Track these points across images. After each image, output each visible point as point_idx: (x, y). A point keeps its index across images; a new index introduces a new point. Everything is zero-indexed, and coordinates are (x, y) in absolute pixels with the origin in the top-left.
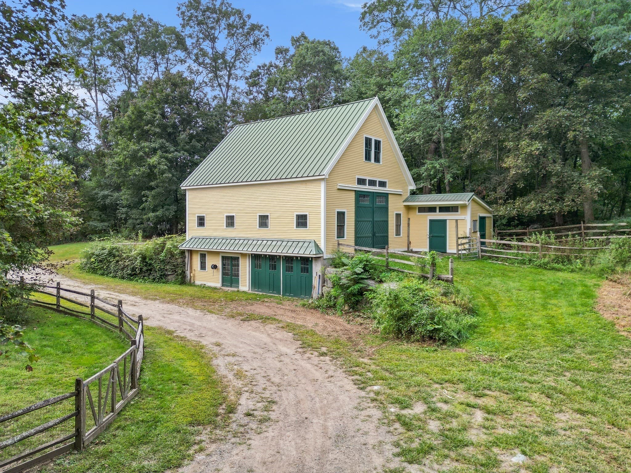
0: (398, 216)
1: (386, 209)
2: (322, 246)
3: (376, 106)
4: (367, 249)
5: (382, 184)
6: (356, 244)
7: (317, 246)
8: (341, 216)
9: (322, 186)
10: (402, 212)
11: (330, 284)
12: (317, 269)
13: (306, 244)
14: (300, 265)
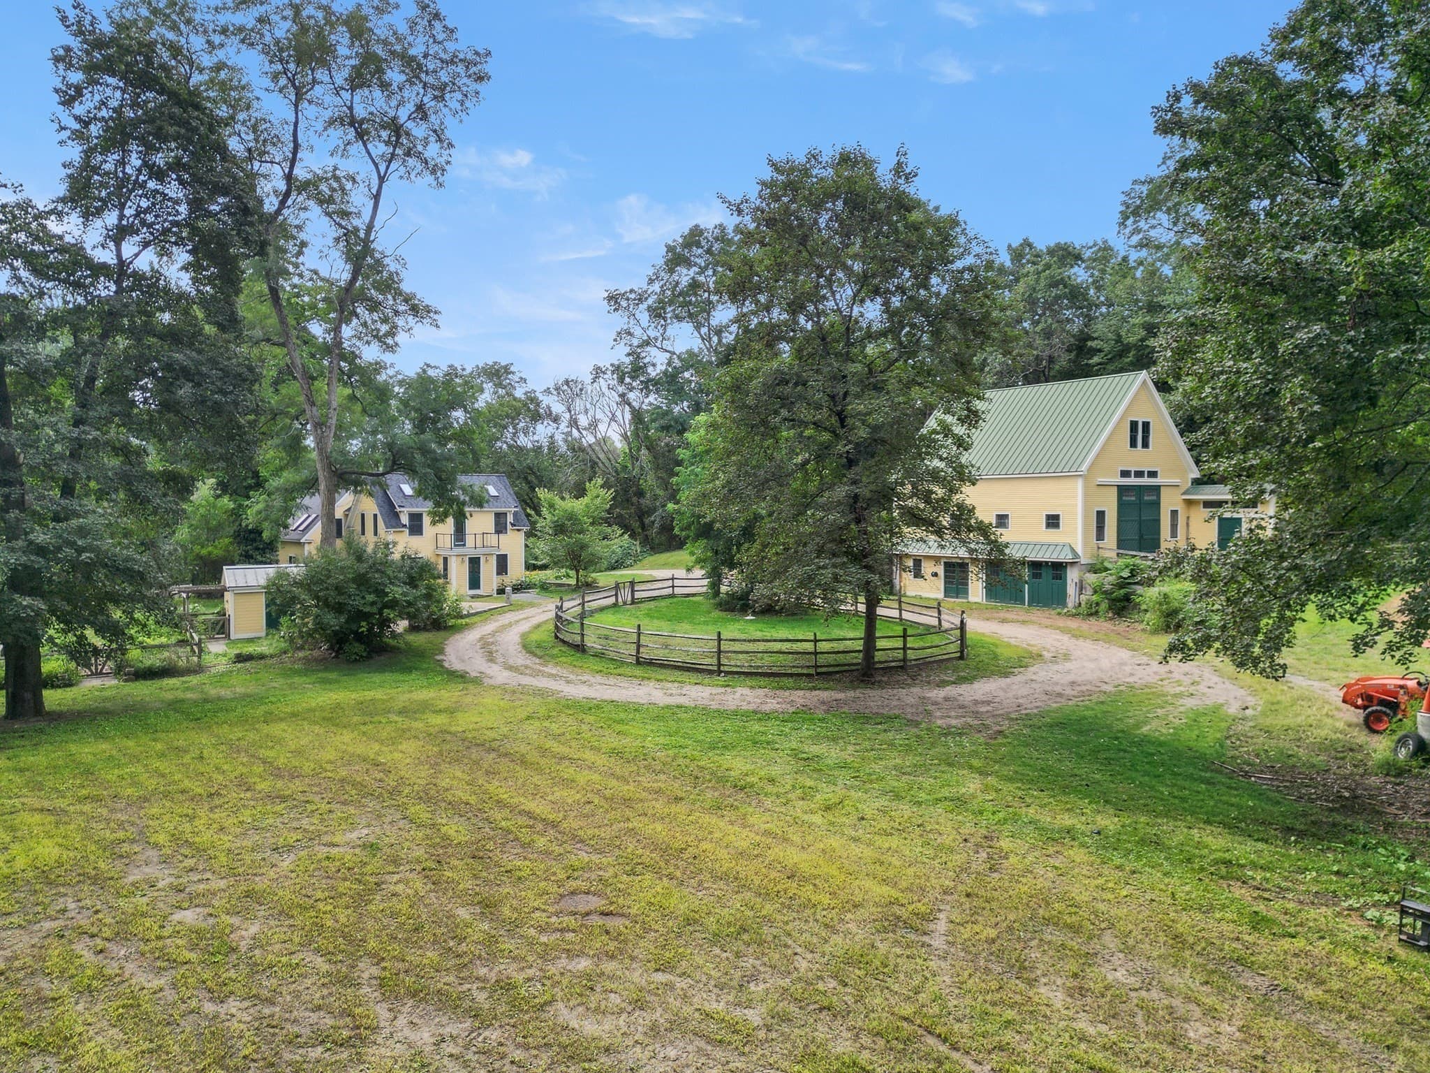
0: (1174, 513)
1: (1156, 504)
2: (1079, 550)
3: (1144, 382)
4: (1134, 553)
5: (1153, 474)
6: (1119, 547)
7: (1073, 550)
8: (1101, 515)
9: (1080, 484)
10: (1180, 508)
11: (1089, 592)
12: (1072, 576)
13: (1059, 548)
14: (1051, 571)
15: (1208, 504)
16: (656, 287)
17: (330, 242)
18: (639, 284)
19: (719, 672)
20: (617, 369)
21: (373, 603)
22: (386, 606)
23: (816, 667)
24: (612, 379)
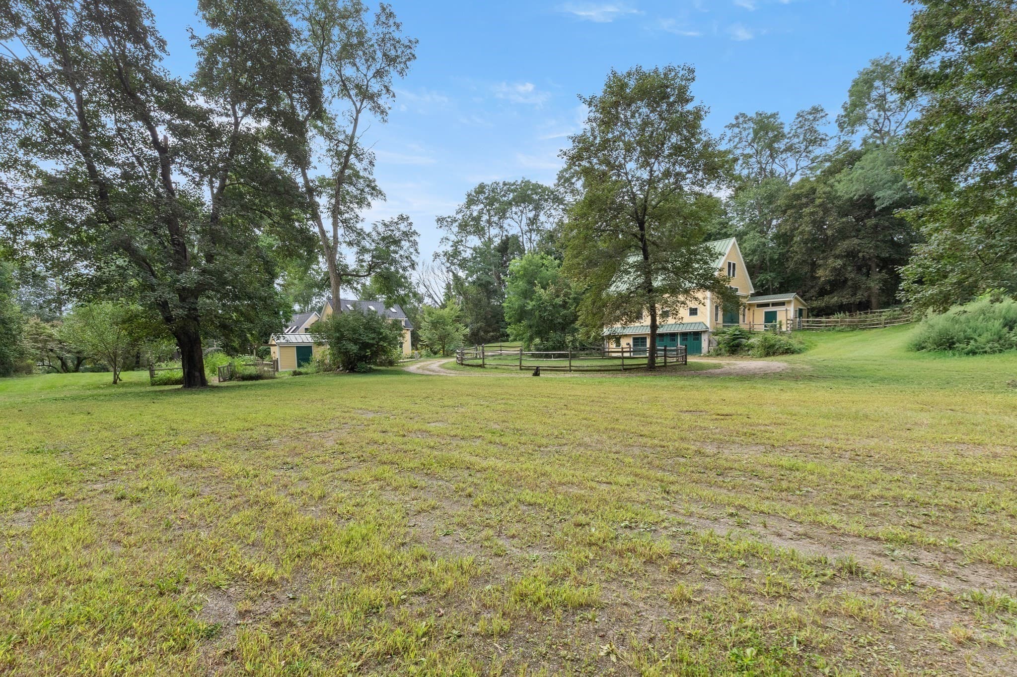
0: (744, 310)
2: (707, 324)
3: (734, 244)
5: (737, 290)
6: (723, 324)
7: (704, 325)
8: (717, 308)
11: (715, 344)
13: (697, 324)
14: (693, 337)
15: (760, 305)
16: (460, 216)
17: (324, 153)
18: (453, 214)
19: (571, 370)
20: (445, 254)
21: (374, 339)
22: (381, 339)
23: (623, 365)
24: (444, 259)
